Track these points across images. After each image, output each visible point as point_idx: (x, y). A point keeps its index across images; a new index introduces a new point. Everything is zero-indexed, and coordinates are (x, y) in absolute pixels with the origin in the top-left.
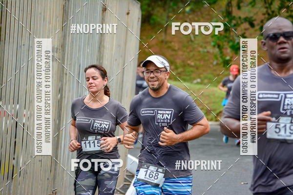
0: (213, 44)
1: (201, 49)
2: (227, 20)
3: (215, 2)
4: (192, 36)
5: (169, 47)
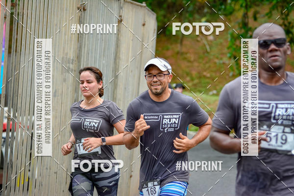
0: (229, 55)
1: (217, 61)
2: (243, 31)
3: (231, 13)
4: (208, 47)
5: (185, 59)
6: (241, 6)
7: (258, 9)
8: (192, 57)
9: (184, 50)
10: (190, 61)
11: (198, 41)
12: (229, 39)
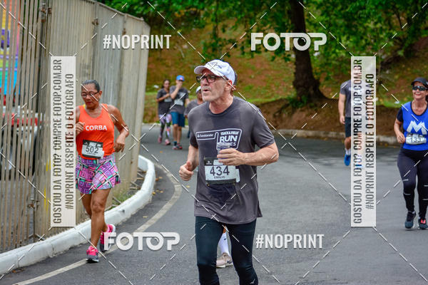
2: (214, 41)
3: (204, 26)
4: (183, 54)
5: (164, 64)
6: (212, 20)
7: (225, 23)
8: (170, 63)
9: (163, 57)
10: (168, 66)
11: (174, 49)
12: (203, 48)
